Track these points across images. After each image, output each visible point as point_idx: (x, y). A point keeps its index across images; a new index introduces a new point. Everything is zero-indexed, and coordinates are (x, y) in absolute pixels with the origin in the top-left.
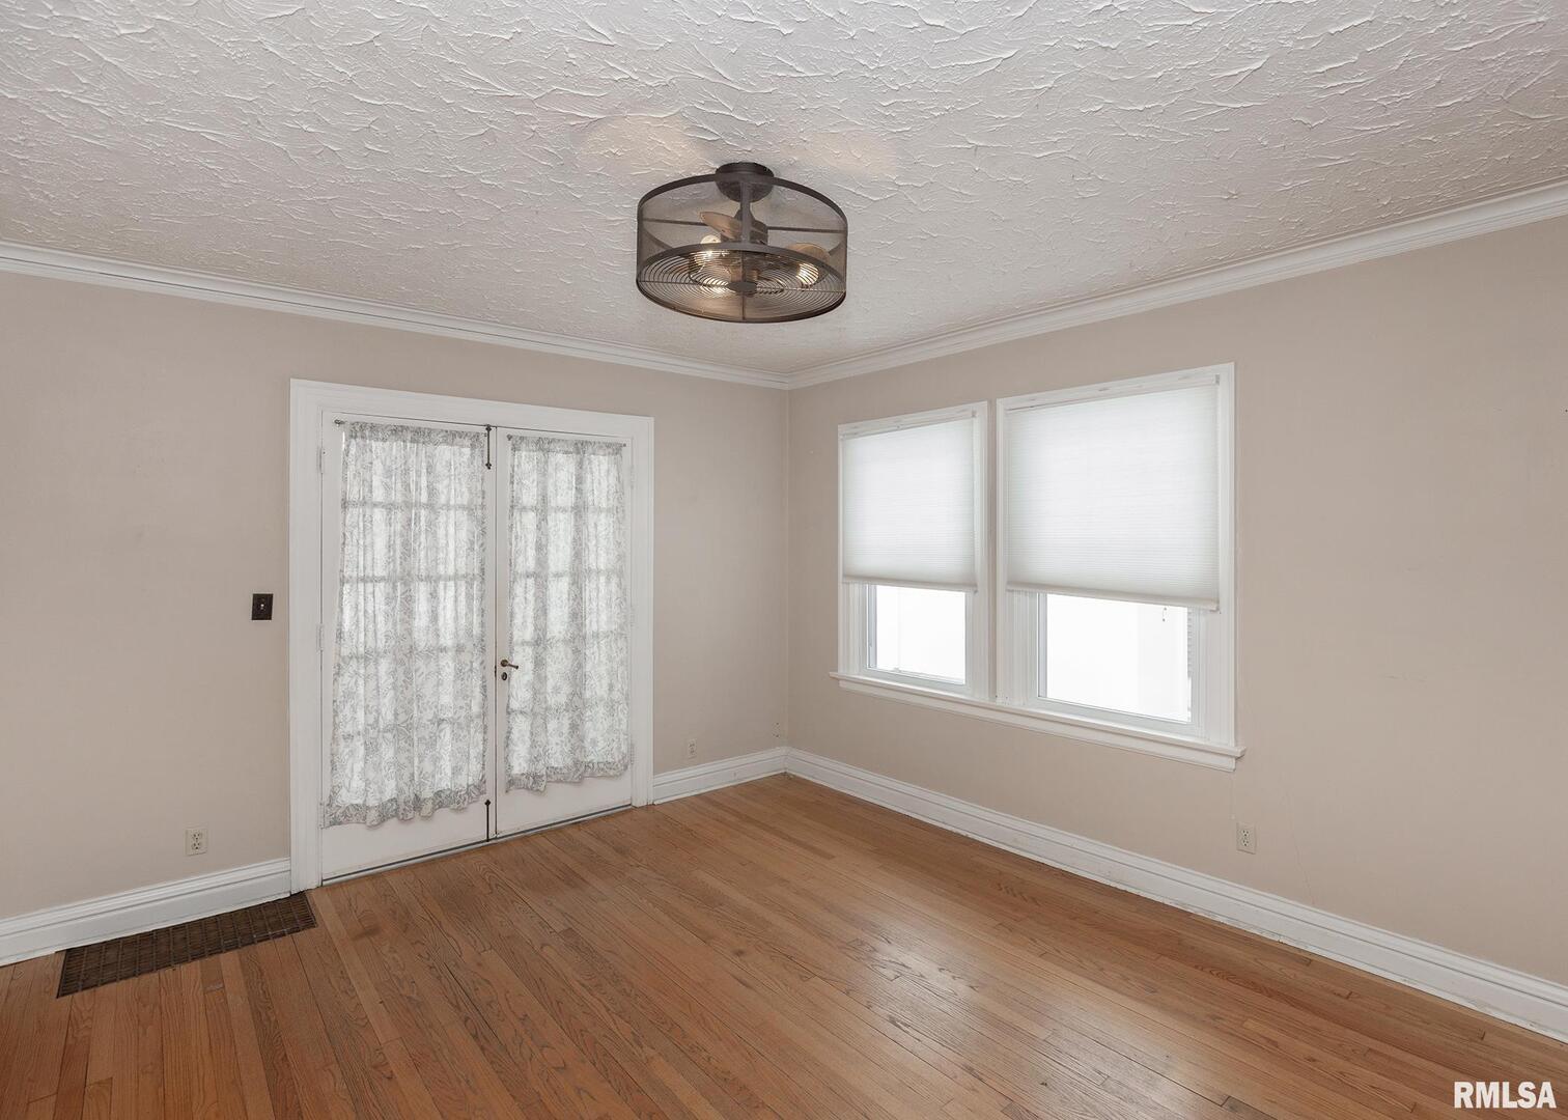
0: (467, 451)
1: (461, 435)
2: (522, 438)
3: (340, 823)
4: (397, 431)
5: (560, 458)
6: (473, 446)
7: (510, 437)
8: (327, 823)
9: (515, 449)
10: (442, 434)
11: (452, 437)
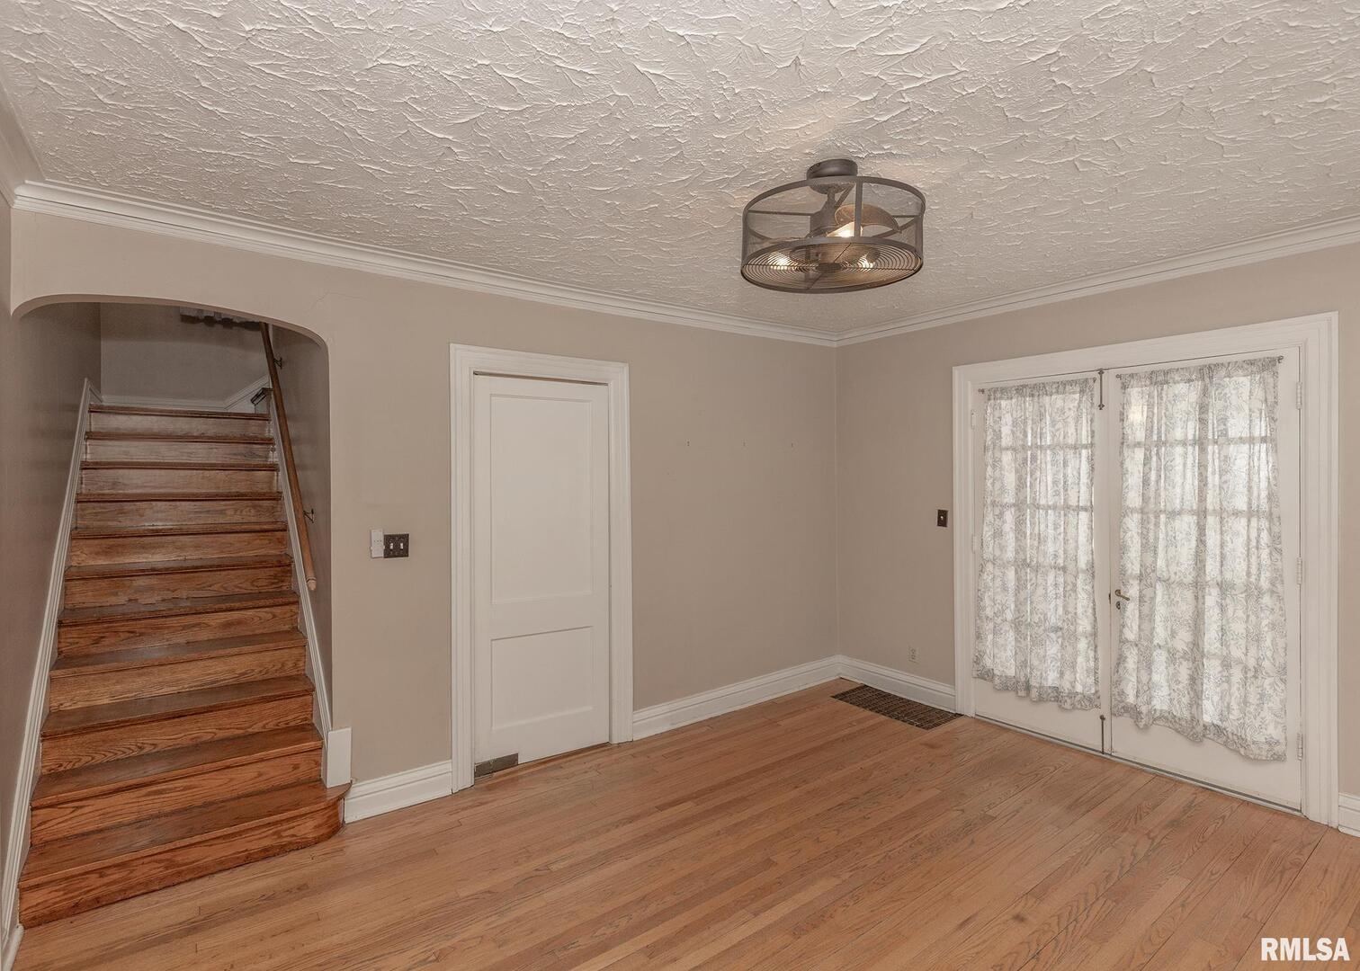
0: (1077, 396)
1: (1071, 383)
2: (1132, 376)
3: (985, 680)
4: (1020, 390)
5: (1181, 388)
6: (1082, 392)
7: (1119, 376)
8: (975, 675)
9: (1124, 387)
10: (1054, 386)
11: (1062, 386)
